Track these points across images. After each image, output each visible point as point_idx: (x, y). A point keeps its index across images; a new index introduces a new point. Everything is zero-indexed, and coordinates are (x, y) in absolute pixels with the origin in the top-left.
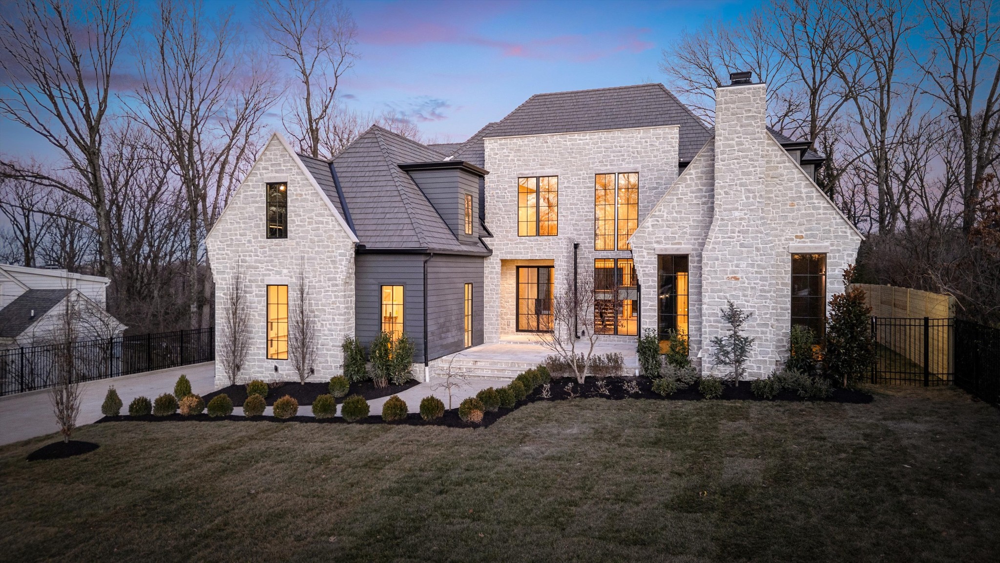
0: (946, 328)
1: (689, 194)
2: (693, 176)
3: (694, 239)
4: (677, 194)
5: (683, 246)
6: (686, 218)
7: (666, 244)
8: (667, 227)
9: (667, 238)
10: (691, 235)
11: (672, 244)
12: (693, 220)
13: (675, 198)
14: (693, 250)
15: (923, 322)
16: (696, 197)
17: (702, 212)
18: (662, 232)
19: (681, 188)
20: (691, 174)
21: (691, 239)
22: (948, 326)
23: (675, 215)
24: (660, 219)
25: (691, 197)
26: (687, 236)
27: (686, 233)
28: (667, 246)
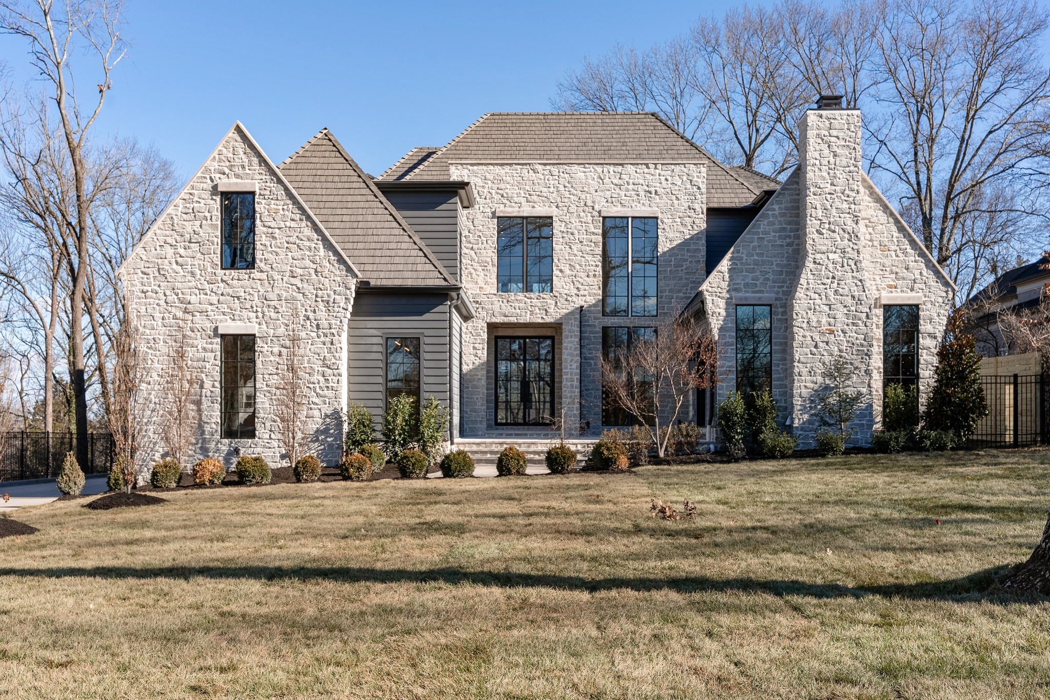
0: (1033, 385)
1: (773, 234)
2: (777, 212)
3: (778, 287)
4: (758, 233)
5: (766, 295)
6: (769, 261)
7: (746, 292)
8: (747, 271)
9: (747, 285)
10: (774, 282)
11: (753, 292)
12: (777, 265)
13: (756, 237)
14: (777, 299)
15: (1012, 380)
16: (780, 237)
17: (786, 255)
18: (741, 278)
19: (762, 226)
20: (774, 210)
21: (774, 287)
22: (1036, 383)
23: (756, 257)
24: (738, 262)
25: (775, 236)
26: (770, 283)
27: (768, 279)
28: (747, 295)
